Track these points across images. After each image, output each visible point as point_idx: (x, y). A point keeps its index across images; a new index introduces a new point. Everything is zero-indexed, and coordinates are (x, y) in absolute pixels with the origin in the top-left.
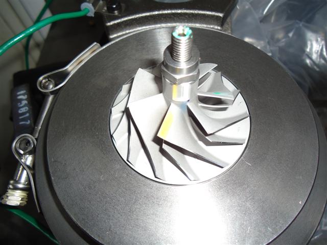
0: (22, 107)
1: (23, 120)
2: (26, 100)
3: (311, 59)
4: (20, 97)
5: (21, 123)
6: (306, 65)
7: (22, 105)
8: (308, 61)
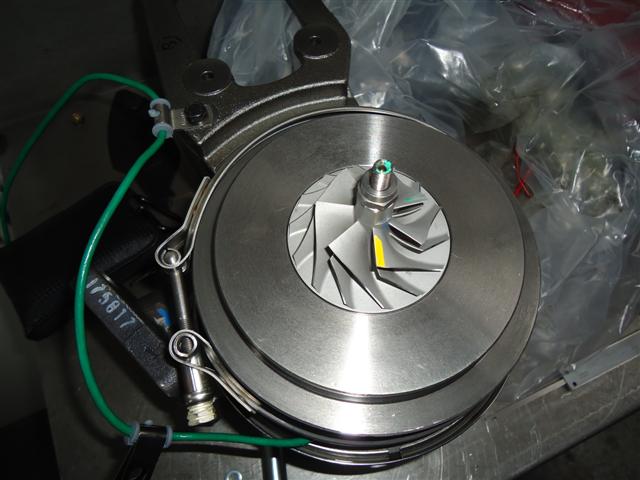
0: (109, 303)
1: (123, 320)
2: (106, 290)
3: (455, 86)
4: (94, 291)
5: (122, 326)
6: (452, 93)
7: (106, 301)
8: (452, 89)
